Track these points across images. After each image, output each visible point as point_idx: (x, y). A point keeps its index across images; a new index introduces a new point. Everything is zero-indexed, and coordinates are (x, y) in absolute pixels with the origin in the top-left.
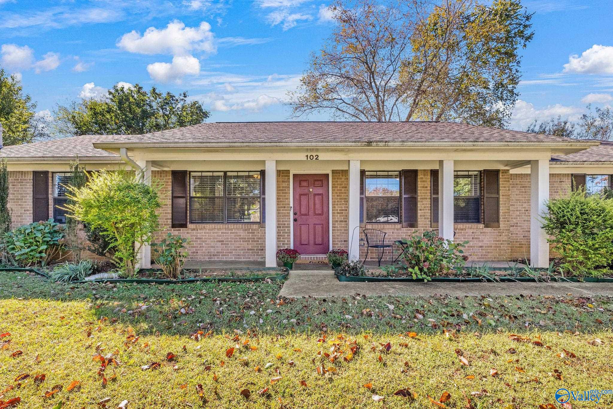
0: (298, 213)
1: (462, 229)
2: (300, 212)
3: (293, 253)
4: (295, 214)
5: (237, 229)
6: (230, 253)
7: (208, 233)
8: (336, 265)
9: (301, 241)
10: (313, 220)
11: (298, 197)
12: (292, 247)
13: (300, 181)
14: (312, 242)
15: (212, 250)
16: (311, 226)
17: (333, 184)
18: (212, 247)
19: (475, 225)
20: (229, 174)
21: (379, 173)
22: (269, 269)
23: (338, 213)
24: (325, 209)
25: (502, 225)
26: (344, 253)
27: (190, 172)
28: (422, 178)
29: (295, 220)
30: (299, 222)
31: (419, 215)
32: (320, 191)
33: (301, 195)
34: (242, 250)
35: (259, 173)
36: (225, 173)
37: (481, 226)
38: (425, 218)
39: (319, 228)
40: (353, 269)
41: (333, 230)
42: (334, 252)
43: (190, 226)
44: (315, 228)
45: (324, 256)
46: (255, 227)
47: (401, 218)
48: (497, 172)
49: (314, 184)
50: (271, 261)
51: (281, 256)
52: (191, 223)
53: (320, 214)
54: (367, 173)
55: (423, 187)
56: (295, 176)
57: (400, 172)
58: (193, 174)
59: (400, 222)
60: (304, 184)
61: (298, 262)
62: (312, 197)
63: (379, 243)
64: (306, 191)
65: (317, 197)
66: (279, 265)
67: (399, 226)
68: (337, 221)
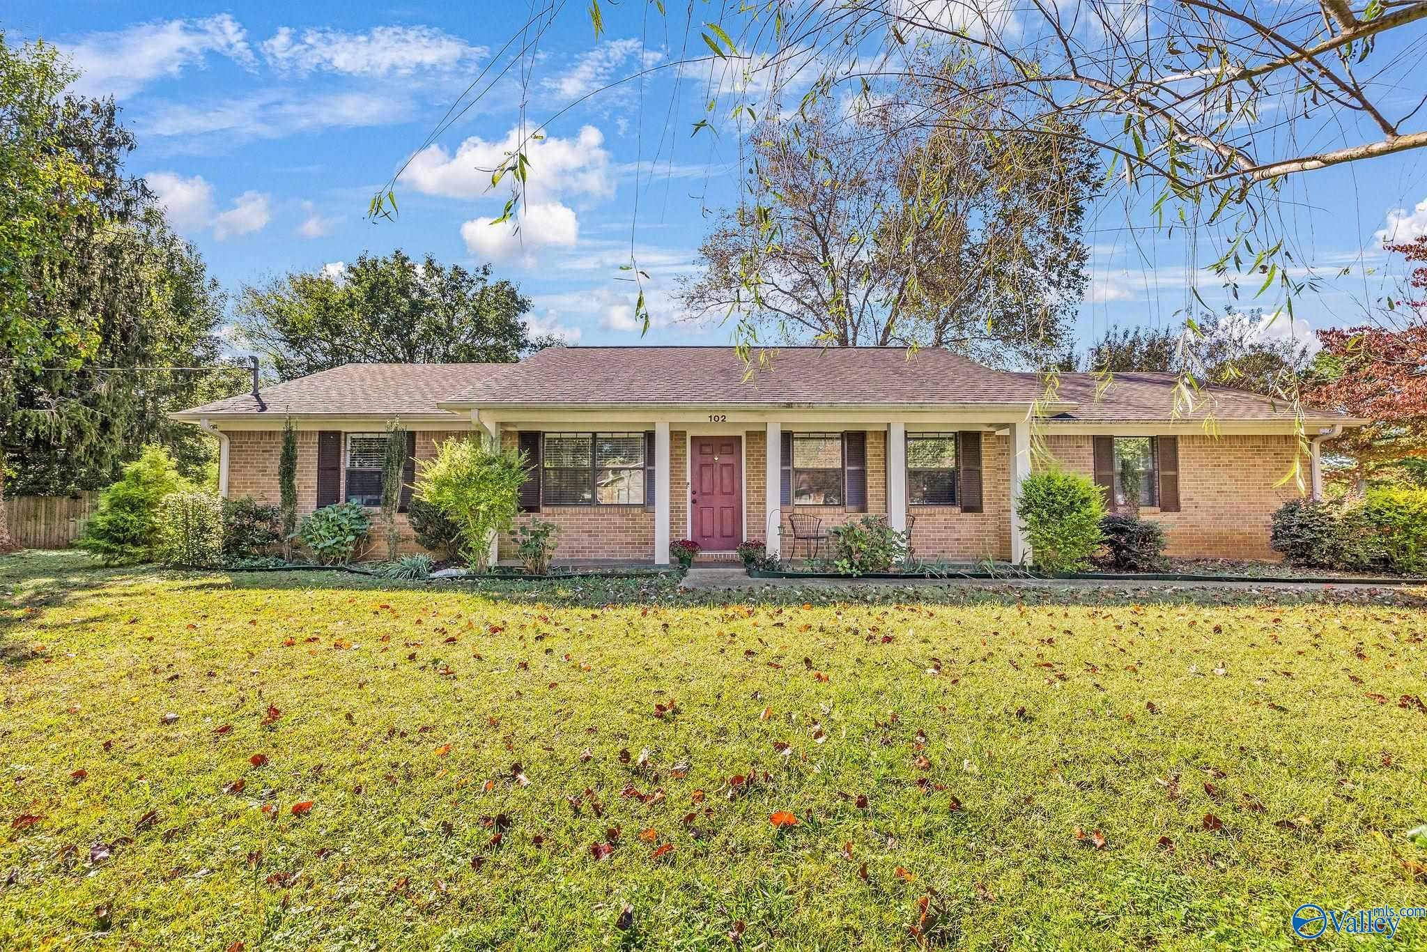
0: (698, 491)
1: (930, 515)
2: (701, 489)
3: (692, 546)
4: (694, 493)
5: (610, 513)
6: (600, 548)
7: (570, 520)
8: (749, 560)
9: (702, 530)
10: (718, 501)
11: (697, 468)
12: (689, 538)
13: (702, 445)
14: (717, 535)
15: (575, 544)
16: (717, 511)
17: (747, 451)
18: (576, 540)
19: (947, 509)
20: (599, 435)
21: (812, 435)
22: (660, 566)
23: (754, 492)
24: (736, 486)
25: (986, 508)
26: (761, 546)
27: (544, 433)
28: (872, 443)
29: (694, 502)
30: (700, 504)
31: (869, 494)
32: (727, 459)
33: (701, 466)
34: (618, 544)
35: (642, 435)
36: (594, 434)
37: (957, 510)
38: (878, 500)
39: (728, 512)
40: (768, 562)
41: (748, 516)
42: (746, 544)
43: (544, 510)
44: (722, 512)
45: (734, 553)
46: (637, 511)
47: (844, 499)
48: (978, 434)
49: (721, 450)
50: (662, 556)
51: (676, 550)
52: (545, 505)
53: (729, 494)
54: (795, 435)
55: (874, 455)
56: (693, 438)
57: (842, 434)
58: (547, 436)
59: (842, 504)
60: (708, 450)
61: (696, 559)
62: (718, 469)
63: (813, 534)
64: (709, 461)
65: (724, 469)
66: (672, 562)
67: (840, 510)
68: (753, 503)
